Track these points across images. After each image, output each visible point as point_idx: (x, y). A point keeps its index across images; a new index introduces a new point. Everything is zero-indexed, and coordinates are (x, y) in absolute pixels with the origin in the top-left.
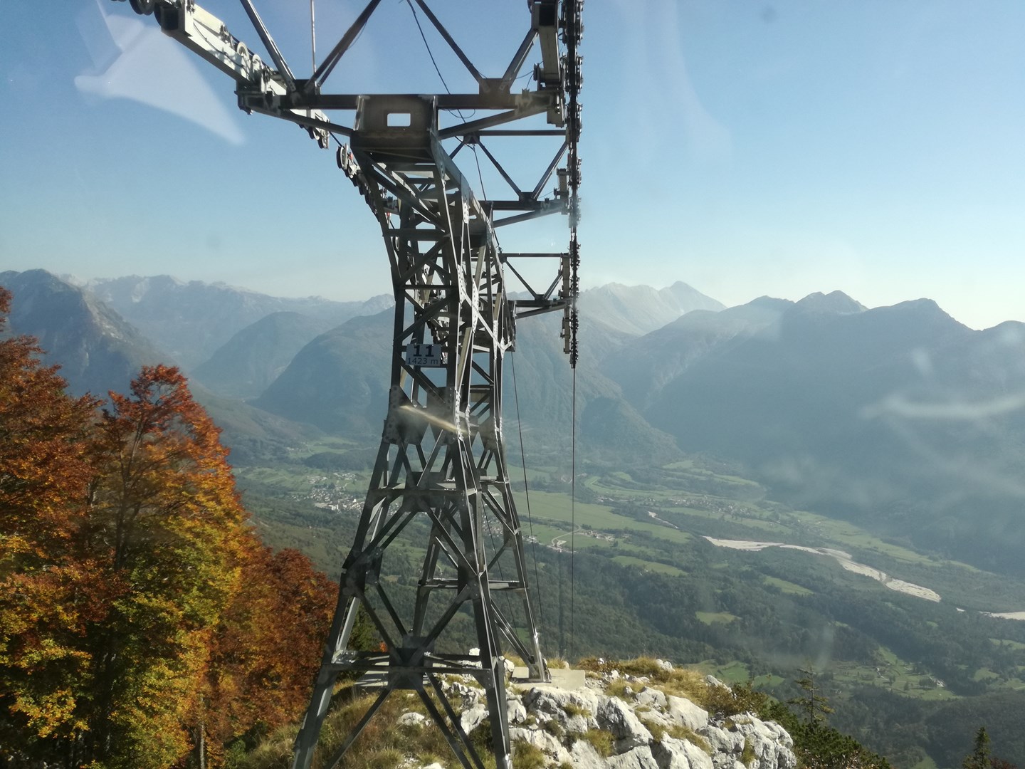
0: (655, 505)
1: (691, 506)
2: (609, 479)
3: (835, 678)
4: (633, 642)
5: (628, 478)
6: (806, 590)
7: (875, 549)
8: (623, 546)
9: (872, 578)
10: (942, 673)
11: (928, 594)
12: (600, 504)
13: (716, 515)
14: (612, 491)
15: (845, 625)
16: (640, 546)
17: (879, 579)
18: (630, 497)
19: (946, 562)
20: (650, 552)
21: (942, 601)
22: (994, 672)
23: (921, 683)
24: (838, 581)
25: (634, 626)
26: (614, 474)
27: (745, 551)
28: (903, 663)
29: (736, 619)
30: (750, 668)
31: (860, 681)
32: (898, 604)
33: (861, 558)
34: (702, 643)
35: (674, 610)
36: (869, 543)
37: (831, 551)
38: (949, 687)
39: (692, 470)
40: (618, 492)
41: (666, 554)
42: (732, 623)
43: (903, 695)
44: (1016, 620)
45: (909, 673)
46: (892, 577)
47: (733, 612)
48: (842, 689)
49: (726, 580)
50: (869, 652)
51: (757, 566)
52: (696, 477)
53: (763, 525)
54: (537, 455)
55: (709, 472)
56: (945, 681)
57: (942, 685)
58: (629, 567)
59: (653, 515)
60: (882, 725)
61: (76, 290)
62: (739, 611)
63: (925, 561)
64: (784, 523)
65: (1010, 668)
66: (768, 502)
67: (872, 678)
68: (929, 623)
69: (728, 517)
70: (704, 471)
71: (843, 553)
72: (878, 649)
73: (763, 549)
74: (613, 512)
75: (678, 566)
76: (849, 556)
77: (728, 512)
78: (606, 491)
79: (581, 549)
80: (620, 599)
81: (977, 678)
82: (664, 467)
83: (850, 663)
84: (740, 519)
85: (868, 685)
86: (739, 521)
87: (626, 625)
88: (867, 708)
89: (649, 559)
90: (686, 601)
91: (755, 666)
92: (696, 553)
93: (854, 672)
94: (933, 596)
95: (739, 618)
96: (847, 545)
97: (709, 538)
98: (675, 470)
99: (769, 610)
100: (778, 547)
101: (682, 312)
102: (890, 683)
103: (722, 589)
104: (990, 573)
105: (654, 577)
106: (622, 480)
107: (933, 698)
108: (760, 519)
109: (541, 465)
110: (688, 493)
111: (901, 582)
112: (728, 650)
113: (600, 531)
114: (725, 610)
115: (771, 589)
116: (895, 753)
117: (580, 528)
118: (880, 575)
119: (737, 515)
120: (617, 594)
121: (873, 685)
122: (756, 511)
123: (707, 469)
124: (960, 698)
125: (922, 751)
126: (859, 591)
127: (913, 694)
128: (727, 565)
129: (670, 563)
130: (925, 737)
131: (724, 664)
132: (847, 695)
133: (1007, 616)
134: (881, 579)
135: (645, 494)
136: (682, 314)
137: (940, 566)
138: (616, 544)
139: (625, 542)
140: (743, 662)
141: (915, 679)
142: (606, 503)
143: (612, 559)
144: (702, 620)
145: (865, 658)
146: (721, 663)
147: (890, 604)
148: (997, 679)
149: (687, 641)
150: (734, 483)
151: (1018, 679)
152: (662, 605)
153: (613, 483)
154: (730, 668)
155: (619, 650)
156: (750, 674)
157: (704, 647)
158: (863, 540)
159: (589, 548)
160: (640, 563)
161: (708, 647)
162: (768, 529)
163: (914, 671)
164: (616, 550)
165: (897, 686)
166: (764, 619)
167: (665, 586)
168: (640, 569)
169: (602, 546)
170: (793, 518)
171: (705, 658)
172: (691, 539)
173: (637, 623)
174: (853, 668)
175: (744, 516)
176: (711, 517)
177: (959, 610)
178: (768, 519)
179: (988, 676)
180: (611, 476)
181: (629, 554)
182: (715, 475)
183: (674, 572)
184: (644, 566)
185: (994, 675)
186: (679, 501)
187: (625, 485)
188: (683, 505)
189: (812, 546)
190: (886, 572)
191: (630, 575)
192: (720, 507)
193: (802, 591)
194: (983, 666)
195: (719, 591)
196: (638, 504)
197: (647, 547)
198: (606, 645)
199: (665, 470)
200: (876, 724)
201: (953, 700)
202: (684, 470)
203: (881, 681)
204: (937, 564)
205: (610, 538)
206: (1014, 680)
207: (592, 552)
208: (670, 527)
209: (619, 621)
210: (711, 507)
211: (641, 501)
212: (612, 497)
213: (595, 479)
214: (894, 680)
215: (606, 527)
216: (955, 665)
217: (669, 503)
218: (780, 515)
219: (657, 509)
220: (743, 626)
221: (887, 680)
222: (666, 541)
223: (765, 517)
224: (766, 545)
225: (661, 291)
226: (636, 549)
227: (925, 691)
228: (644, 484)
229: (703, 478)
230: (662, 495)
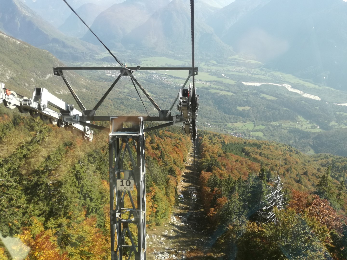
0: (224, 72)
1: (237, 72)
2: (208, 63)
3: (282, 126)
4: (216, 117)
5: (215, 62)
6: (275, 98)
7: (300, 83)
8: (213, 86)
9: (298, 93)
10: (318, 123)
11: (317, 98)
12: (205, 72)
13: (245, 74)
15: (287, 109)
16: (219, 86)
17: (300, 93)
18: (216, 69)
19: (324, 87)
20: (222, 88)
21: (321, 100)
22: (337, 122)
23: (311, 127)
24: (286, 95)
25: (216, 112)
26: (210, 61)
27: (255, 86)
28: (306, 121)
29: (250, 108)
30: (254, 124)
31: (291, 127)
32: (306, 101)
33: (294, 87)
34: (239, 116)
35: (229, 106)
36: (298, 81)
37: (285, 85)
38: (321, 128)
39: (238, 59)
40: (211, 68)
41: (228, 88)
42: (249, 110)
43: (305, 131)
44: (346, 106)
45: (308, 124)
46: (305, 92)
47: (250, 106)
48: (285, 129)
49: (248, 96)
50: (295, 117)
51: (258, 91)
52: (239, 61)
53: (262, 77)
54: (183, 55)
55: (244, 59)
56: (320, 126)
57: (318, 127)
58: (215, 93)
59: (223, 75)
60: (297, 140)
62: (252, 106)
63: (317, 87)
64: (269, 76)
65: (342, 121)
66: (264, 69)
67: (295, 125)
68: (316, 107)
69: (249, 75)
70: (242, 59)
71: (289, 85)
72: (298, 116)
73: (261, 85)
74: (210, 75)
75: (232, 92)
76: (291, 86)
77: (250, 73)
78: (208, 67)
79: (199, 88)
80: (212, 103)
81: (331, 125)
82: (228, 58)
83: (288, 121)
84: (254, 75)
85: (294, 128)
86: (253, 76)
87: (213, 112)
88: (293, 135)
89: (222, 90)
90: (234, 103)
91: (256, 123)
92: (238, 87)
93: (289, 124)
94: (318, 99)
95: (252, 108)
96: (290, 82)
97: (243, 82)
98: (231, 59)
99: (262, 105)
100: (266, 84)
102: (301, 127)
103: (246, 99)
104: (338, 91)
105: (224, 96)
106: (213, 63)
107: (316, 132)
108: (261, 75)
109: (185, 59)
110: (236, 67)
111: (308, 94)
112: (247, 118)
113: (205, 81)
114: (247, 105)
115: (262, 98)
116: (301, 149)
117: (198, 81)
118: (301, 92)
119: (253, 74)
120: (210, 102)
121: (295, 127)
122: (259, 72)
123: (243, 58)
124: (324, 131)
125: (310, 148)
126: (293, 98)
127: (308, 130)
128: (248, 91)
129: (229, 91)
130: (312, 144)
131: (246, 123)
132: (286, 131)
133: (343, 105)
134: (301, 93)
135: (221, 68)
137: (322, 88)
138: (210, 86)
139: (213, 85)
140: (252, 122)
141: (310, 125)
142: (207, 72)
143: (209, 91)
144: (239, 109)
145: (294, 119)
146: (244, 122)
147: (303, 102)
148: (337, 125)
149: (234, 116)
150: (252, 63)
151: (344, 125)
152: (226, 105)
153: (210, 65)
154: (247, 124)
155: (211, 119)
156: (254, 125)
157: (239, 117)
158: (296, 81)
159: (201, 87)
160: (218, 91)
161: (241, 118)
162: (263, 78)
163: (309, 123)
164: (210, 88)
165: (304, 128)
166: (260, 108)
167: (227, 99)
168: (219, 93)
169: (206, 86)
170: (272, 74)
171: (239, 121)
172: (237, 83)
173: (217, 111)
174: (289, 122)
175: (255, 74)
176: (244, 75)
177: (326, 103)
178: (264, 75)
179: (334, 124)
181: (215, 89)
182: (246, 60)
183: (230, 94)
184: (220, 92)
185: (336, 124)
186: (233, 70)
187: (214, 65)
188: (234, 71)
189: (278, 83)
190: (303, 91)
191: (215, 96)
192: (247, 71)
193: (274, 98)
194: (333, 121)
195: (245, 100)
196: (218, 71)
197: (221, 86)
198: (207, 118)
199: (228, 59)
200: (295, 140)
201: (322, 132)
202: (235, 59)
203: (298, 126)
204: (321, 88)
205: (208, 84)
206: (343, 125)
207: (202, 89)
208: (229, 79)
209: (211, 110)
210: (244, 71)
211: (219, 70)
212: (209, 70)
213: (204, 63)
214: (303, 126)
215: (207, 80)
216: (324, 121)
217: (229, 71)
218: (268, 73)
219: (225, 73)
220: (253, 110)
221: (300, 126)
222: (228, 84)
223: (262, 74)
224: (262, 84)
226: (217, 87)
227: (312, 129)
228: (221, 65)
229: (242, 61)
230: (227, 68)
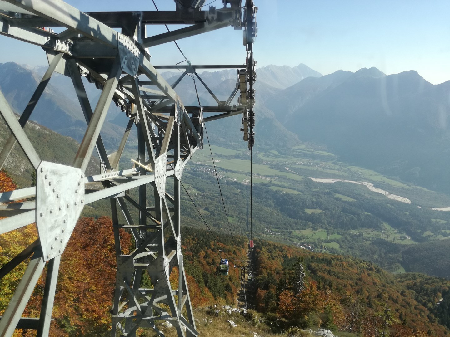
0: (288, 164)
1: (304, 165)
2: (269, 153)
3: (364, 235)
4: (278, 221)
5: (277, 153)
6: (353, 199)
7: (384, 182)
8: (274, 182)
9: (382, 194)
10: (409, 233)
11: (406, 200)
12: (264, 164)
13: (315, 168)
14: (269, 159)
15: (369, 214)
16: (282, 182)
17: (385, 194)
18: (278, 161)
19: (414, 187)
20: (286, 184)
21: (412, 203)
22: (432, 232)
23: (401, 237)
24: (367, 195)
25: (278, 215)
26: (271, 151)
27: (327, 183)
28: (393, 229)
29: (322, 212)
30: (328, 232)
31: (374, 237)
32: (392, 205)
33: (377, 185)
34: (307, 221)
35: (295, 208)
36: (381, 179)
37: (365, 183)
38: (413, 239)
39: (305, 149)
40: (272, 159)
41: (293, 185)
42: (320, 214)
43: (393, 242)
44: (443, 211)
45: (396, 233)
46: (390, 193)
47: (321, 209)
48: (367, 240)
49: (318, 195)
50: (379, 225)
51: (331, 190)
52: (307, 152)
53: (336, 172)
54: (237, 144)
55: (312, 150)
56: (411, 236)
57: (409, 238)
58: (277, 191)
59: (287, 169)
60: (383, 254)
61: (29, 71)
62: (323, 208)
63: (405, 186)
64: (344, 171)
65: (439, 231)
66: (338, 162)
67: (379, 235)
68: (405, 212)
69: (320, 169)
70: (310, 150)
71: (370, 184)
72: (383, 224)
73: (335, 182)
74: (270, 168)
75: (298, 190)
76: (372, 185)
77: (320, 167)
78: (267, 159)
79: (256, 184)
80: (273, 204)
81: (424, 235)
82: (293, 148)
83: (371, 229)
84: (325, 170)
85: (378, 238)
86: (325, 171)
87: (275, 214)
88: (377, 248)
89: (285, 187)
90: (301, 204)
91: (330, 231)
92: (306, 184)
93: (372, 233)
94: (408, 201)
95: (324, 211)
96: (371, 180)
97: (312, 178)
98: (296, 149)
99: (336, 208)
100: (341, 181)
101: (303, 78)
102: (388, 238)
103: (317, 199)
104: (433, 191)
105: (287, 195)
106: (275, 154)
107: (406, 244)
108: (334, 170)
109: (239, 148)
110: (303, 159)
111: (394, 196)
112: (318, 224)
113: (264, 176)
114: (317, 208)
115: (337, 199)
116: (388, 266)
117: (256, 175)
118: (385, 192)
119: (324, 168)
120: (271, 202)
121: (380, 238)
122: (332, 166)
123: (312, 149)
124: (416, 243)
125: (399, 265)
126: (376, 200)
127: (397, 242)
128: (319, 189)
129: (294, 189)
130: (401, 259)
131: (316, 230)
132: (369, 242)
133: (439, 209)
134: (386, 194)
135: (284, 160)
136: (303, 79)
137: (412, 188)
138: (271, 182)
139: (275, 180)
140: (324, 229)
141: (398, 236)
142: (267, 164)
143: (269, 188)
144: (307, 212)
145: (377, 227)
146: (315, 229)
147: (389, 205)
148: (433, 235)
149: (301, 221)
150: (323, 154)
151: (442, 235)
152: (290, 206)
153: (270, 155)
154: (319, 232)
155: (272, 225)
156: (328, 234)
157: (308, 223)
158: (379, 178)
159: (259, 183)
160: (281, 189)
161: (310, 223)
162: (338, 174)
163: (398, 232)
164: (271, 184)
165: (391, 239)
166: (334, 212)
167: (292, 198)
168: (281, 192)
169: (265, 182)
170: (348, 169)
171: (308, 228)
172: (304, 179)
173: (280, 214)
174: (372, 231)
175: (327, 168)
176: (313, 169)
177: (418, 207)
178: (338, 170)
179: (429, 234)
180: (269, 152)
181: (277, 185)
182: (315, 151)
183: (296, 192)
184: (283, 190)
185: (432, 234)
186: (299, 162)
187: (275, 156)
188: (300, 164)
189: (356, 181)
190: (388, 191)
191: (277, 194)
192: (316, 165)
193: (351, 200)
194: (427, 230)
195: (315, 200)
196: (281, 164)
197: (285, 182)
198: (266, 223)
199: (293, 149)
200: (381, 254)
201: (414, 244)
202: (302, 149)
203: (383, 237)
204: (410, 188)
205: (268, 179)
206: (440, 235)
207: (261, 185)
208: (295, 174)
209: (272, 213)
210: (313, 165)
211: (282, 163)
212: (270, 161)
213: (262, 154)
214: (389, 236)
215: (267, 174)
216: (416, 230)
217: (294, 164)
218: (343, 168)
219: (289, 166)
220: (325, 215)
221: (386, 236)
222: (293, 180)
223: (336, 169)
224: (336, 181)
225: (293, 68)
226: (280, 183)
227: (402, 241)
228: (284, 156)
229: (310, 153)
230: (291, 160)
